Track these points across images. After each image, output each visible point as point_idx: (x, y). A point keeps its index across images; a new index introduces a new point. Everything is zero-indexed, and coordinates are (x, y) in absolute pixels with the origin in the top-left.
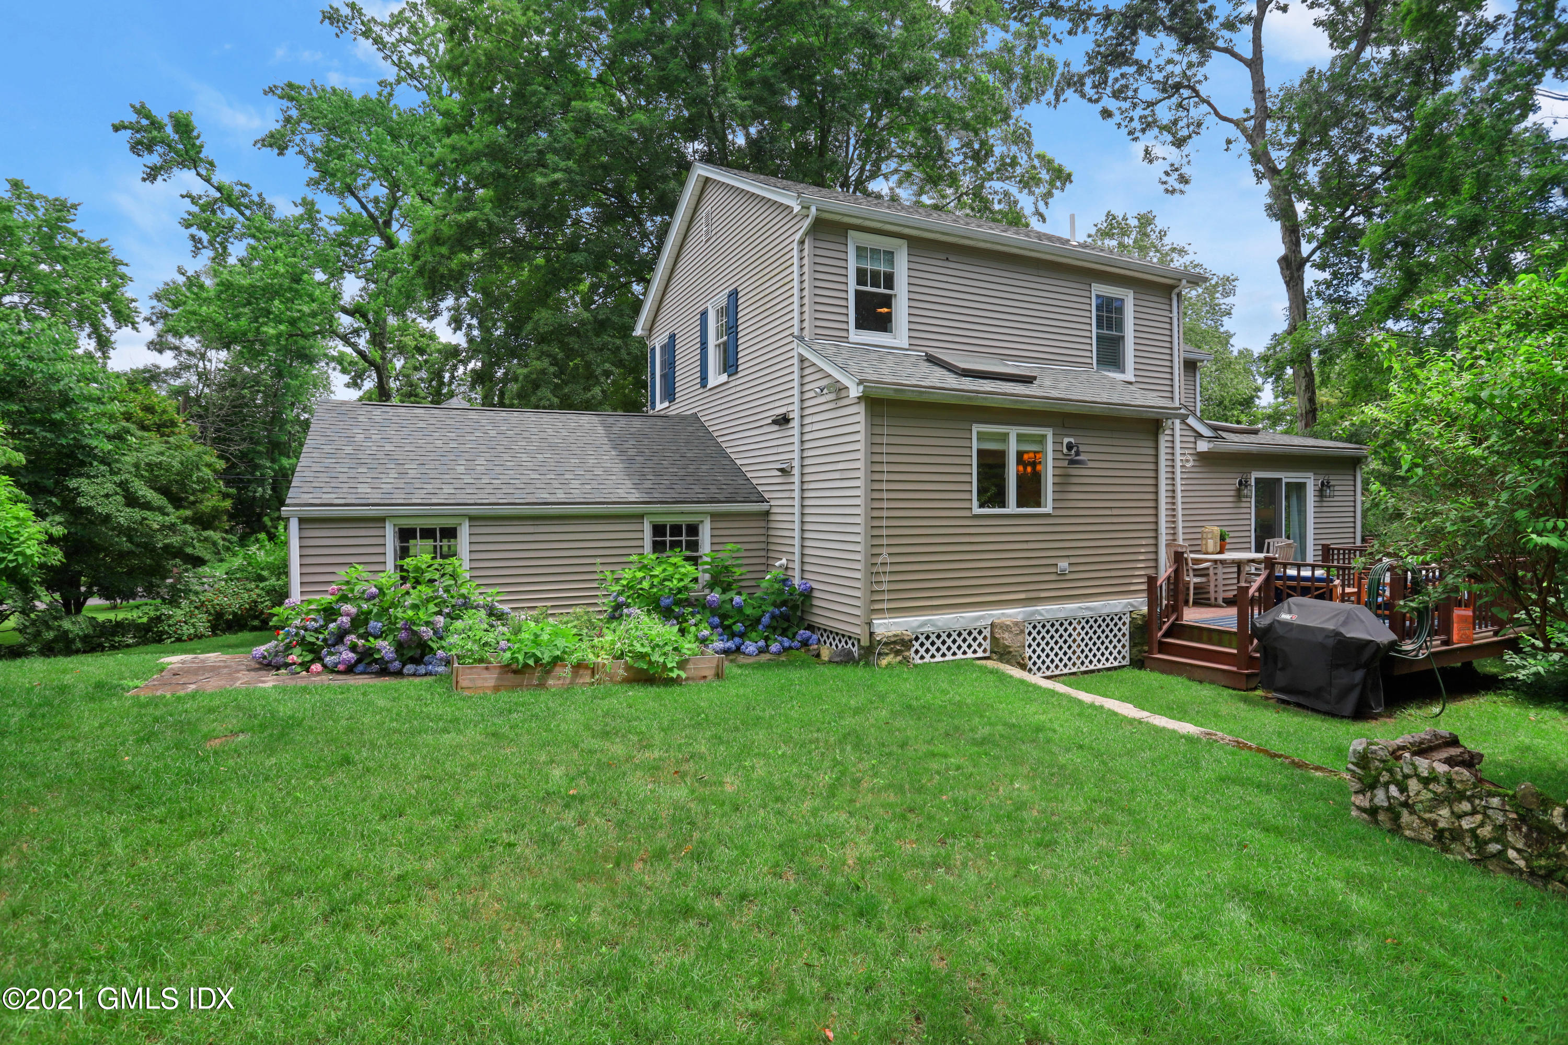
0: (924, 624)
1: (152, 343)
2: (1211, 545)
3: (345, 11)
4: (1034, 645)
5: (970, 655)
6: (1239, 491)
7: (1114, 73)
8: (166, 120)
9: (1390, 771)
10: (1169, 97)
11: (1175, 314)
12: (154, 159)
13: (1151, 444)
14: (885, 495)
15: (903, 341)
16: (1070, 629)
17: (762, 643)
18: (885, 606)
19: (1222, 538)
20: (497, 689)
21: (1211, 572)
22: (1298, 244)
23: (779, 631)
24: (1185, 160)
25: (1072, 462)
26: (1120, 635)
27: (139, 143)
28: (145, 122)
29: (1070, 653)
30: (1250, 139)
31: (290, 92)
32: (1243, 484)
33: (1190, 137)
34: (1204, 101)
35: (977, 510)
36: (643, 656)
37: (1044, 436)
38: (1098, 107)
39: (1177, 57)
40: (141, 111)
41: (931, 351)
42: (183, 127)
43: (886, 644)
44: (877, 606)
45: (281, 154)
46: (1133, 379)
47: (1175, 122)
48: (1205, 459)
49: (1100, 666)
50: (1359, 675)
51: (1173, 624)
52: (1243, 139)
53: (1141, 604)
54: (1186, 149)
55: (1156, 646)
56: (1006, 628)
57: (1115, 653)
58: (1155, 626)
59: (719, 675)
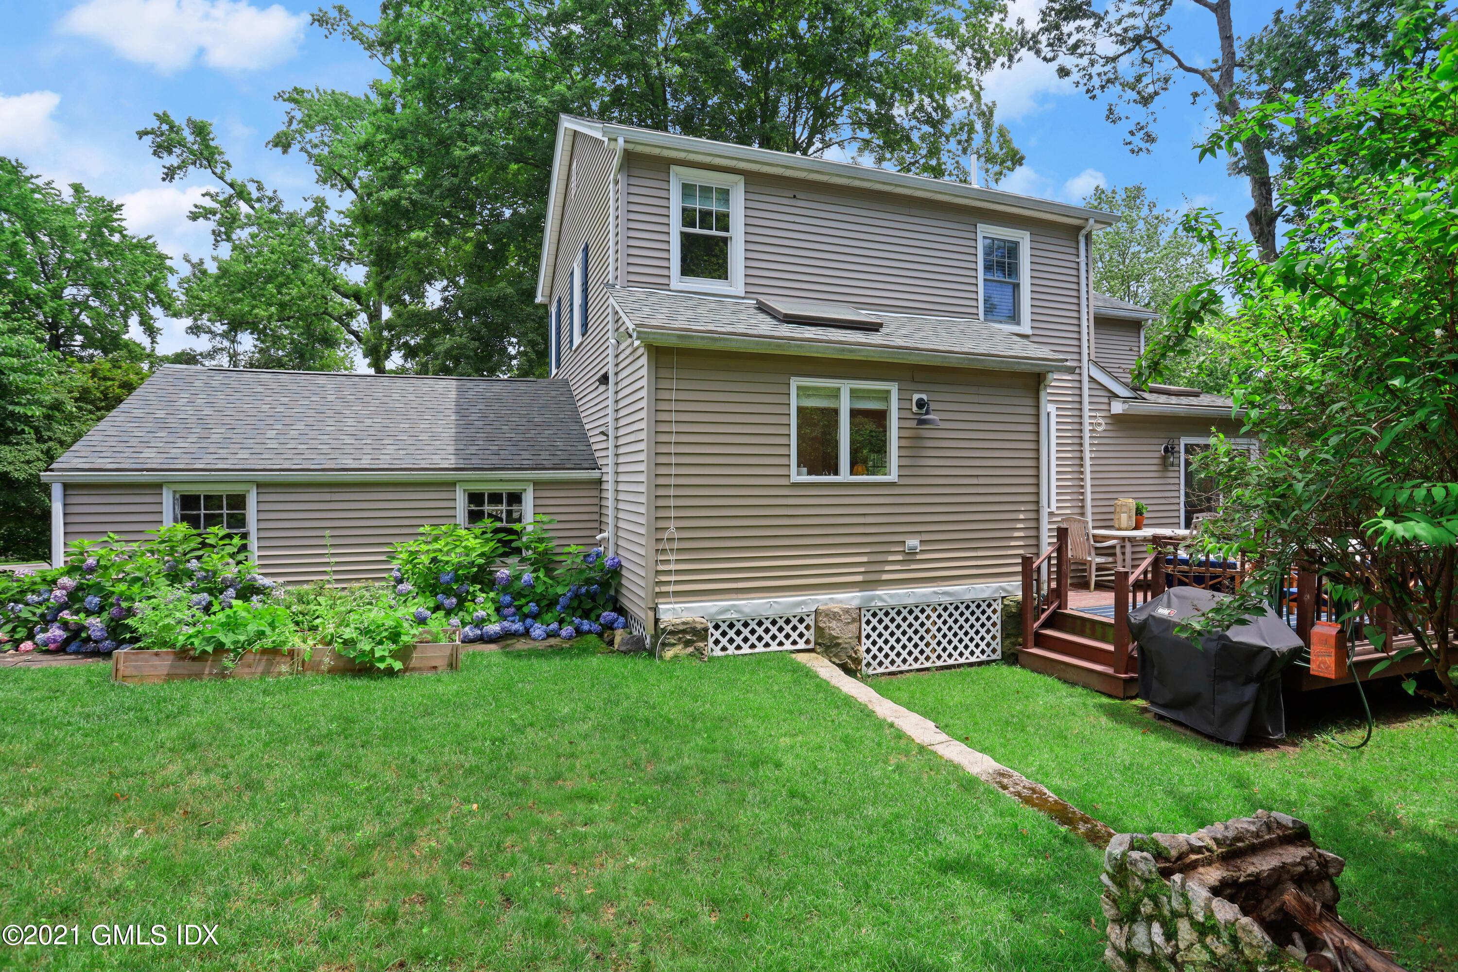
0: (726, 610)
1: (190, 328)
2: (1124, 519)
3: (333, 14)
4: (874, 636)
5: (788, 646)
6: (1164, 459)
7: (1068, 27)
8: (184, 126)
9: (1154, 899)
10: (1129, 51)
11: (1082, 259)
12: (173, 160)
13: (1030, 402)
14: (673, 460)
15: (740, 290)
16: (922, 617)
17: (554, 626)
18: (671, 588)
19: (1139, 512)
20: (170, 677)
21: (1118, 550)
22: (1268, 198)
23: (579, 612)
24: (1151, 118)
25: (921, 422)
26: (988, 624)
27: (159, 146)
28: (165, 127)
29: (922, 645)
30: (1217, 89)
31: (296, 97)
32: (1169, 450)
33: (1156, 93)
34: (1167, 52)
35: (795, 478)
36: (348, 643)
37: (888, 392)
38: (1054, 65)
39: (1138, 9)
40: (163, 118)
41: (762, 298)
42: (201, 130)
43: (672, 633)
44: (664, 589)
45: (285, 152)
46: (1029, 332)
47: (1139, 79)
48: (1121, 422)
49: (962, 660)
50: (1250, 691)
51: (1054, 614)
52: (1210, 90)
53: (1014, 588)
54: (1152, 107)
55: (1031, 638)
56: (834, 616)
57: (983, 645)
58: (1030, 616)
59: (453, 665)
